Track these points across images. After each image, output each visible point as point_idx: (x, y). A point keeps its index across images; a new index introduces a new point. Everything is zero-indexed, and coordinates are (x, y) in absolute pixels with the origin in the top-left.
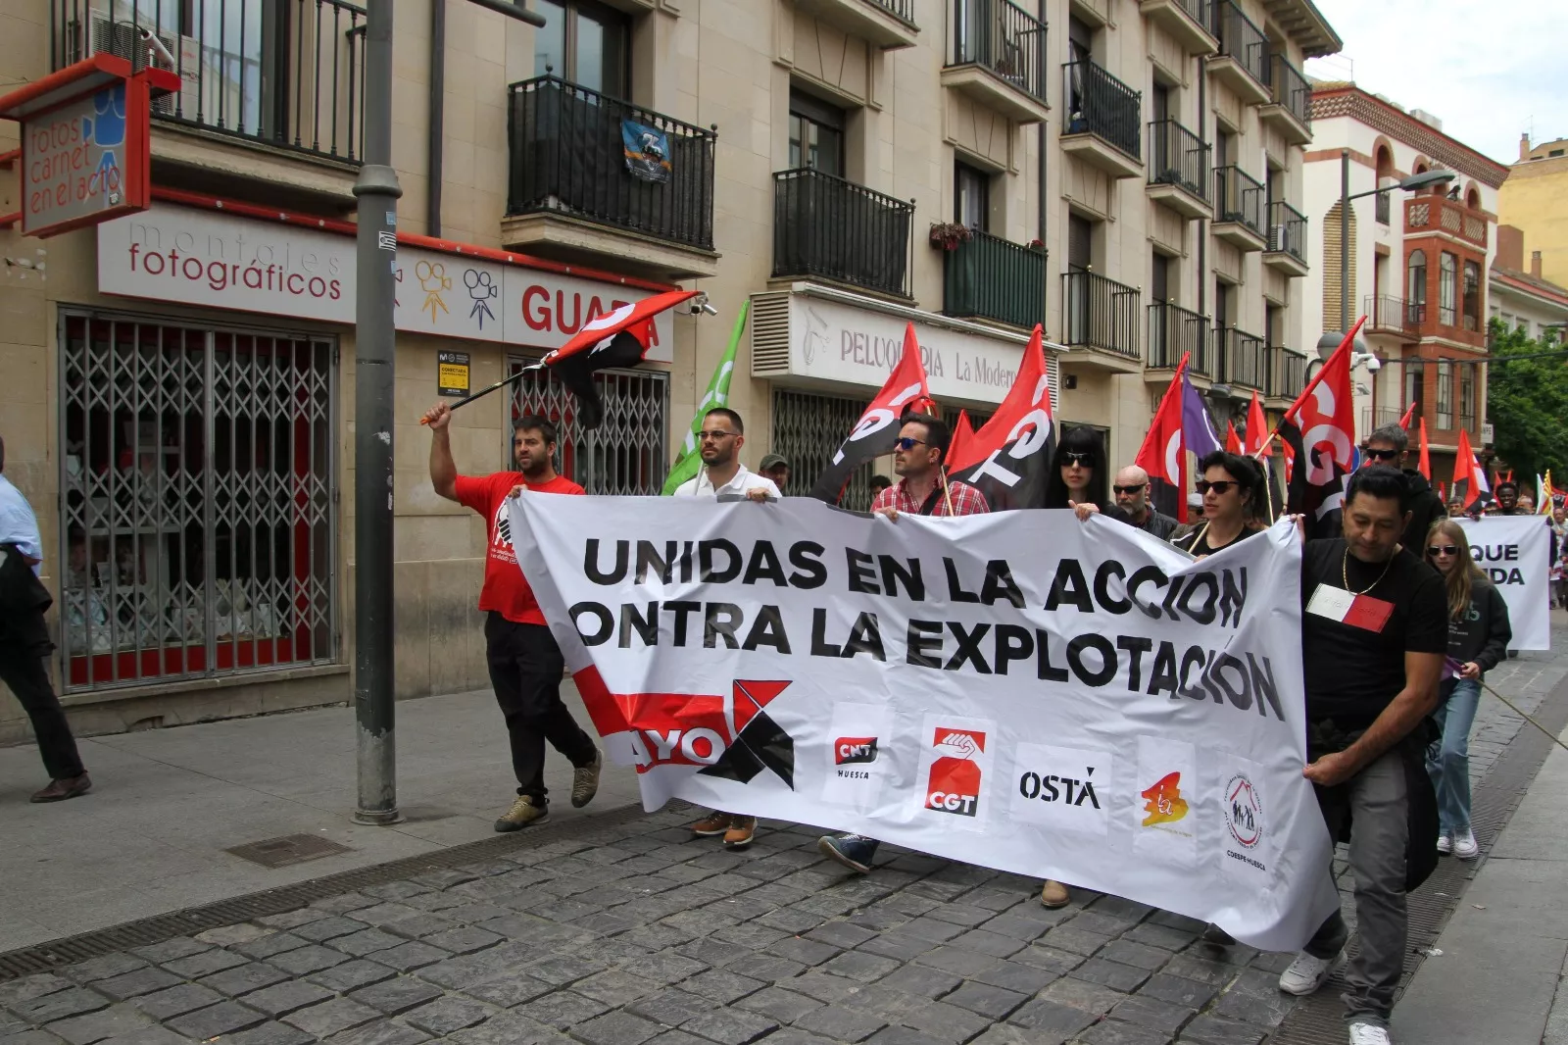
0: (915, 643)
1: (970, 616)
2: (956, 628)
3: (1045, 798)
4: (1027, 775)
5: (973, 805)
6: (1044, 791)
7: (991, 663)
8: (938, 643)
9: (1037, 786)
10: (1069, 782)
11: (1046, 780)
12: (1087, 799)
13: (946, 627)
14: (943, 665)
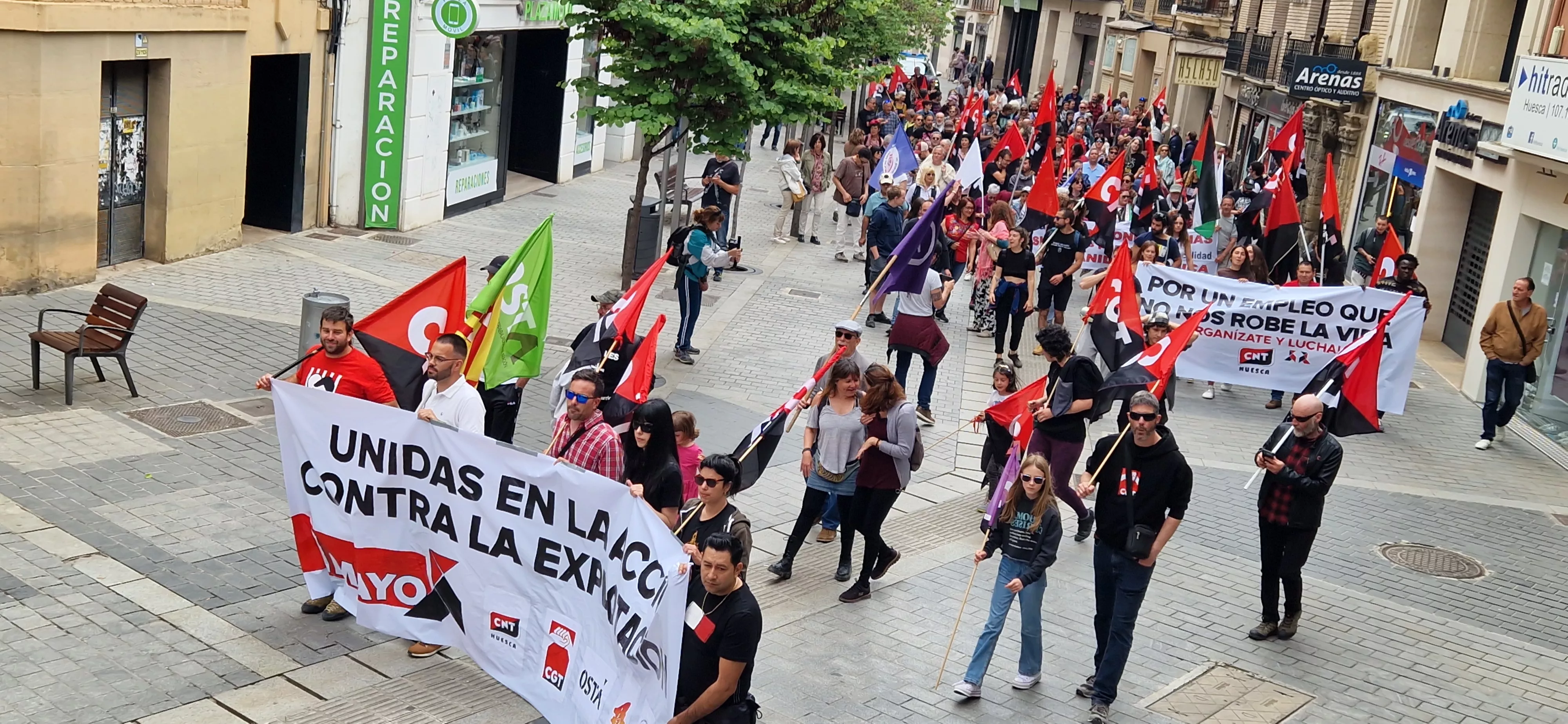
0: (541, 556)
1: (580, 547)
7: (585, 583)
8: (556, 560)
13: (563, 548)
14: (559, 575)
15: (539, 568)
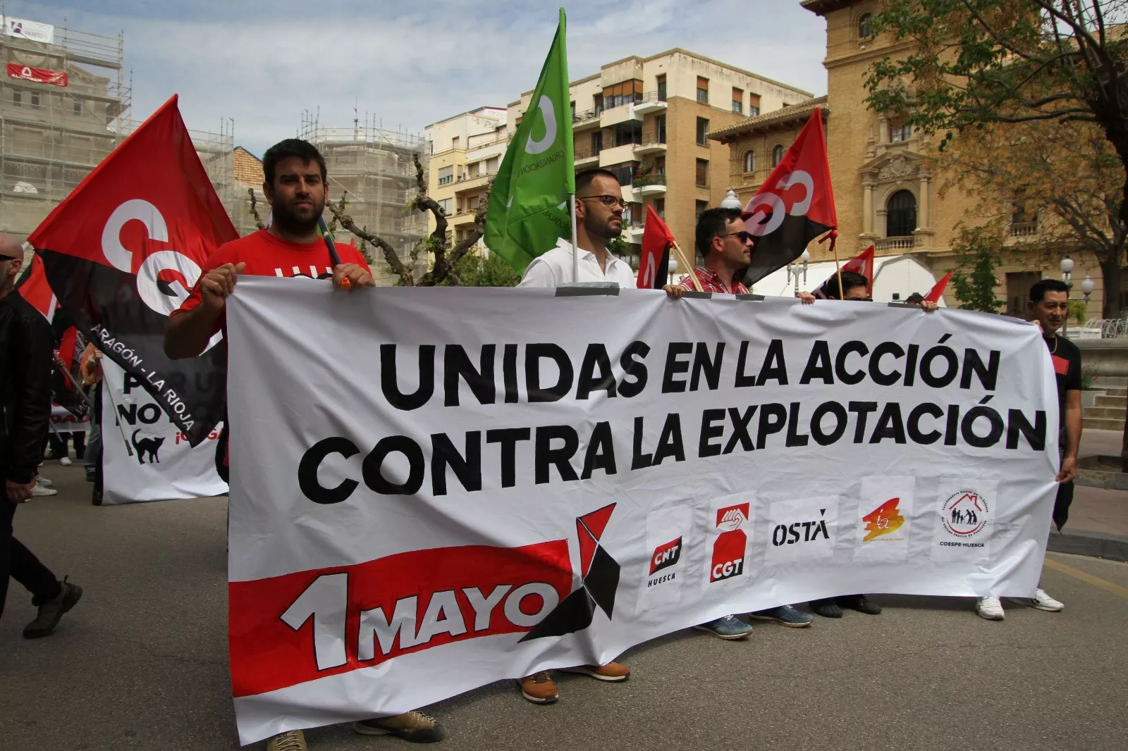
0: (707, 432)
1: (743, 400)
2: (734, 414)
3: (790, 542)
4: (778, 528)
5: (741, 566)
7: (755, 441)
8: (720, 431)
10: (807, 525)
11: (791, 528)
12: (821, 533)
13: (726, 414)
14: (723, 449)
15: (704, 451)
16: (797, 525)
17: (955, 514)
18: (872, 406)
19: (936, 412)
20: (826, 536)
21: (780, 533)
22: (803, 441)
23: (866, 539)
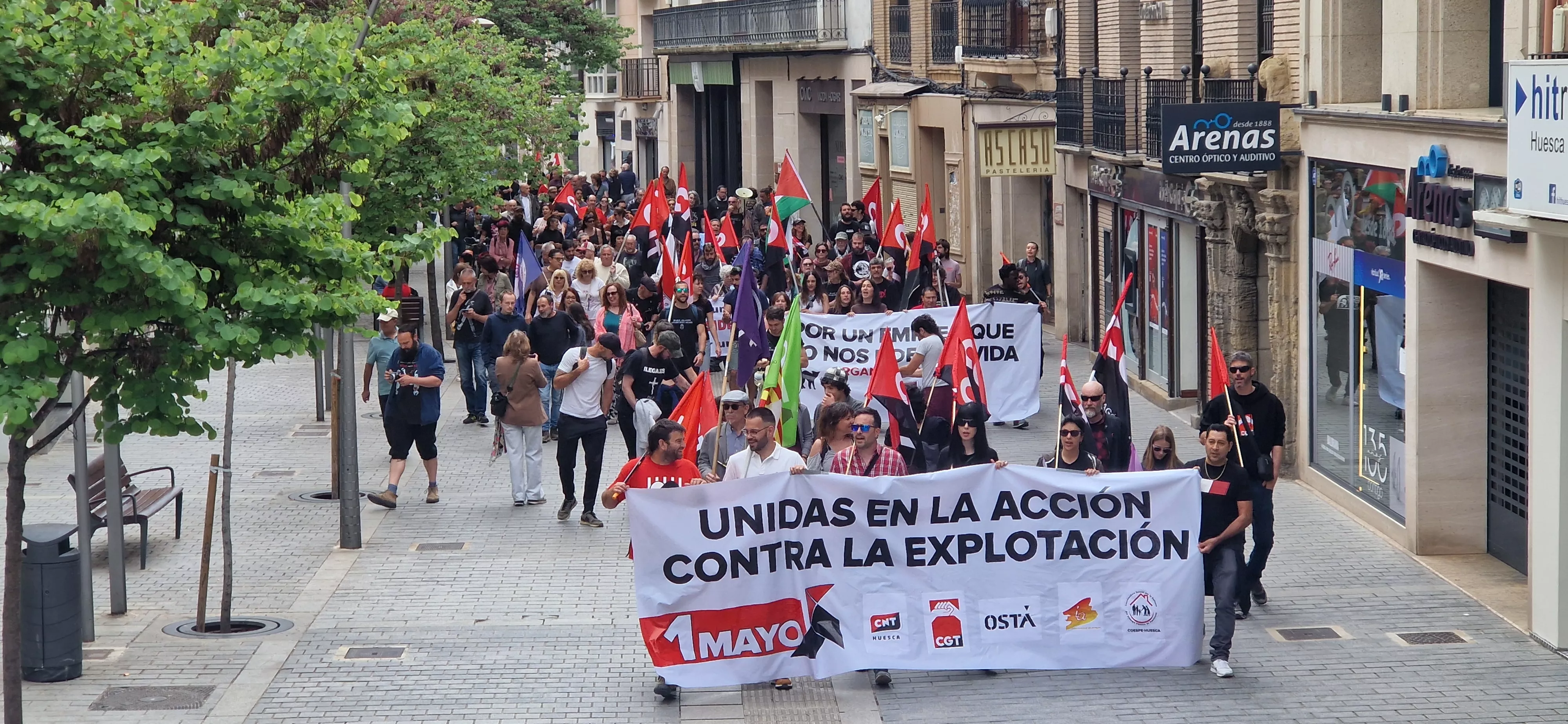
0: (911, 552)
1: (941, 531)
2: (933, 540)
3: (1000, 628)
4: (988, 617)
5: (960, 640)
6: (999, 624)
7: (956, 558)
8: (922, 551)
9: (995, 622)
10: (1015, 617)
11: (1000, 618)
12: (1027, 623)
13: (927, 540)
14: (927, 563)
15: (911, 562)
16: (1005, 616)
17: (1134, 608)
18: (1058, 534)
19: (1111, 536)
20: (1033, 625)
21: (990, 621)
22: (1001, 558)
23: (1067, 628)
